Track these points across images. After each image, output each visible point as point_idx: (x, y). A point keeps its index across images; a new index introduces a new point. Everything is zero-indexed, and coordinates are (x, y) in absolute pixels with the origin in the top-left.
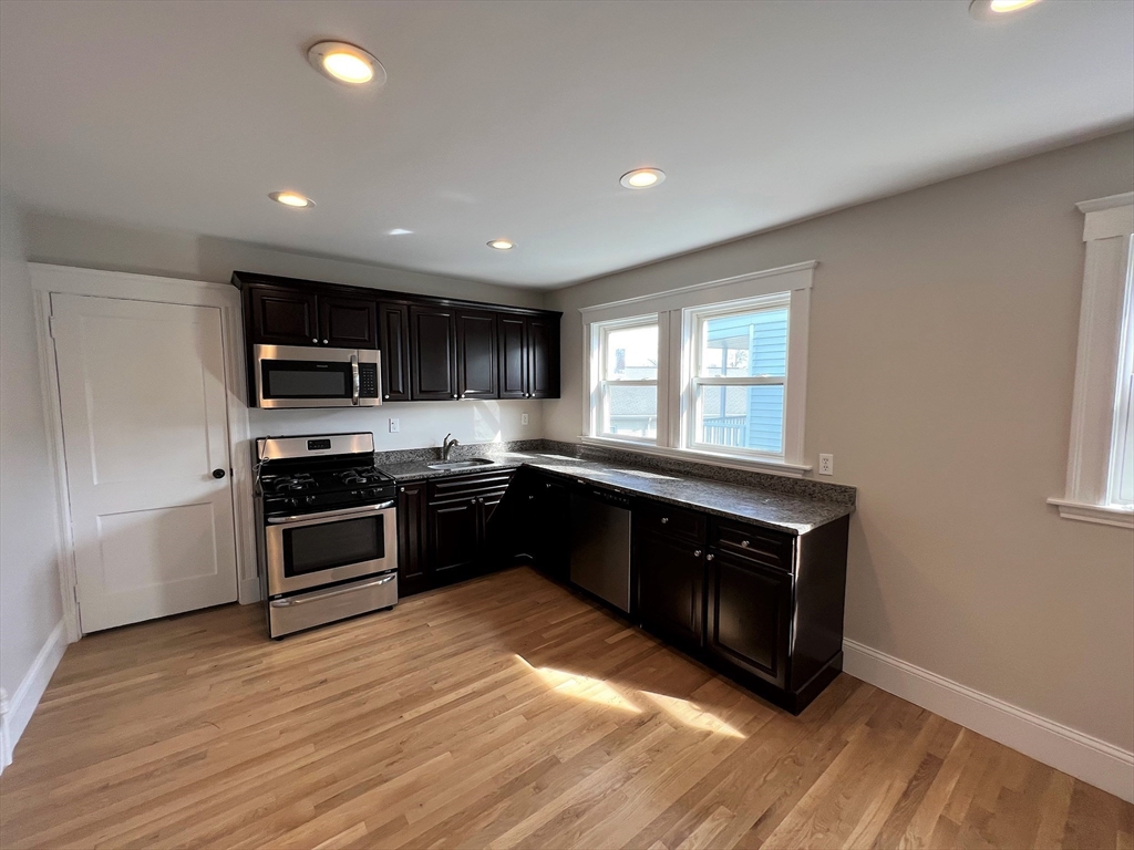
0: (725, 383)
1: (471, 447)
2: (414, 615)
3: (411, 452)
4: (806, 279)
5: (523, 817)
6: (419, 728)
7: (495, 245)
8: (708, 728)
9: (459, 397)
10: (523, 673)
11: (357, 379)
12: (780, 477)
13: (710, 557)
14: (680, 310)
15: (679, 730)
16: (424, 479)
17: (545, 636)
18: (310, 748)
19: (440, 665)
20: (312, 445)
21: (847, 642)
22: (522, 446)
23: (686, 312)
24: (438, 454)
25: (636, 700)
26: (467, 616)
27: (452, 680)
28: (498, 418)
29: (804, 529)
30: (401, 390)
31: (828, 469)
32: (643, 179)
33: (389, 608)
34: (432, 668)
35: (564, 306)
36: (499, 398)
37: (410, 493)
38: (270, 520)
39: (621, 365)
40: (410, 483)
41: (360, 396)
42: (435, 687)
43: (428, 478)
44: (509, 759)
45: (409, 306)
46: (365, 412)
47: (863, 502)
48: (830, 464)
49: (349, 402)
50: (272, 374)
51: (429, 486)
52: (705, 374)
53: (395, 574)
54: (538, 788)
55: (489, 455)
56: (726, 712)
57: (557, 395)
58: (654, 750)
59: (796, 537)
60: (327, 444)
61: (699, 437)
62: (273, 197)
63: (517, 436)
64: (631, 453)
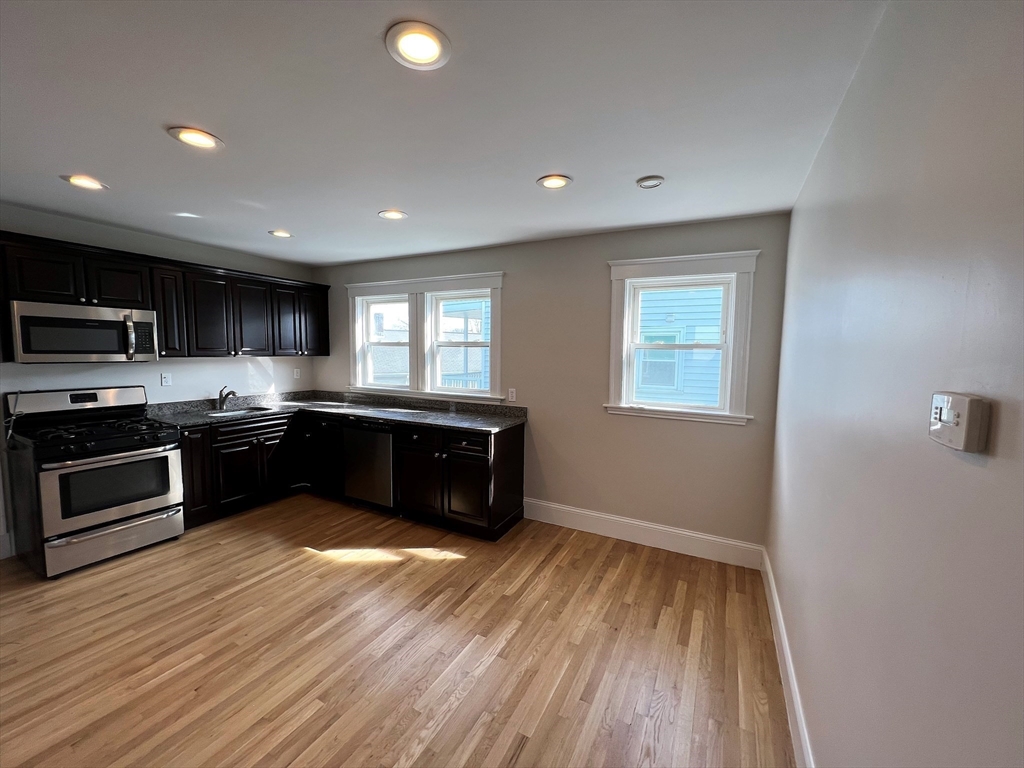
0: (468, 345)
1: (246, 398)
2: (204, 539)
3: (185, 403)
4: (499, 283)
5: (324, 622)
6: (231, 601)
7: (275, 234)
8: (443, 558)
9: (236, 354)
10: (313, 556)
11: (133, 337)
12: (488, 405)
13: (444, 456)
14: (423, 293)
15: (426, 562)
16: (207, 424)
17: (327, 533)
18: (131, 632)
19: (238, 565)
20: (75, 399)
21: (525, 499)
22: (294, 396)
23: (428, 295)
24: (213, 404)
25: (398, 554)
26: (255, 533)
27: (253, 571)
28: (271, 372)
29: (495, 430)
30: (177, 348)
31: (513, 399)
32: (394, 215)
33: (175, 539)
34: (232, 567)
35: (330, 280)
36: (274, 355)
37: (191, 436)
38: (44, 466)
39: (380, 329)
40: (193, 429)
41: (136, 352)
42: (238, 577)
43: (211, 423)
44: (310, 600)
45: (184, 273)
46: (140, 367)
47: (532, 416)
48: (514, 395)
49: (123, 358)
50: (34, 330)
51: (213, 430)
52: (442, 338)
53: (181, 508)
54: (333, 608)
55: (264, 404)
56: (455, 549)
57: (327, 353)
58: (409, 575)
59: (491, 434)
60: (93, 398)
61: (439, 383)
62: (66, 178)
63: (289, 388)
64: (391, 397)
